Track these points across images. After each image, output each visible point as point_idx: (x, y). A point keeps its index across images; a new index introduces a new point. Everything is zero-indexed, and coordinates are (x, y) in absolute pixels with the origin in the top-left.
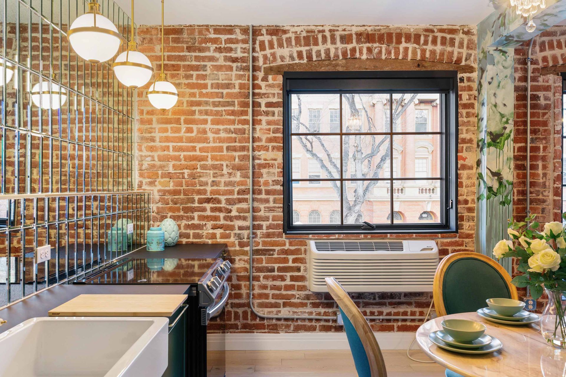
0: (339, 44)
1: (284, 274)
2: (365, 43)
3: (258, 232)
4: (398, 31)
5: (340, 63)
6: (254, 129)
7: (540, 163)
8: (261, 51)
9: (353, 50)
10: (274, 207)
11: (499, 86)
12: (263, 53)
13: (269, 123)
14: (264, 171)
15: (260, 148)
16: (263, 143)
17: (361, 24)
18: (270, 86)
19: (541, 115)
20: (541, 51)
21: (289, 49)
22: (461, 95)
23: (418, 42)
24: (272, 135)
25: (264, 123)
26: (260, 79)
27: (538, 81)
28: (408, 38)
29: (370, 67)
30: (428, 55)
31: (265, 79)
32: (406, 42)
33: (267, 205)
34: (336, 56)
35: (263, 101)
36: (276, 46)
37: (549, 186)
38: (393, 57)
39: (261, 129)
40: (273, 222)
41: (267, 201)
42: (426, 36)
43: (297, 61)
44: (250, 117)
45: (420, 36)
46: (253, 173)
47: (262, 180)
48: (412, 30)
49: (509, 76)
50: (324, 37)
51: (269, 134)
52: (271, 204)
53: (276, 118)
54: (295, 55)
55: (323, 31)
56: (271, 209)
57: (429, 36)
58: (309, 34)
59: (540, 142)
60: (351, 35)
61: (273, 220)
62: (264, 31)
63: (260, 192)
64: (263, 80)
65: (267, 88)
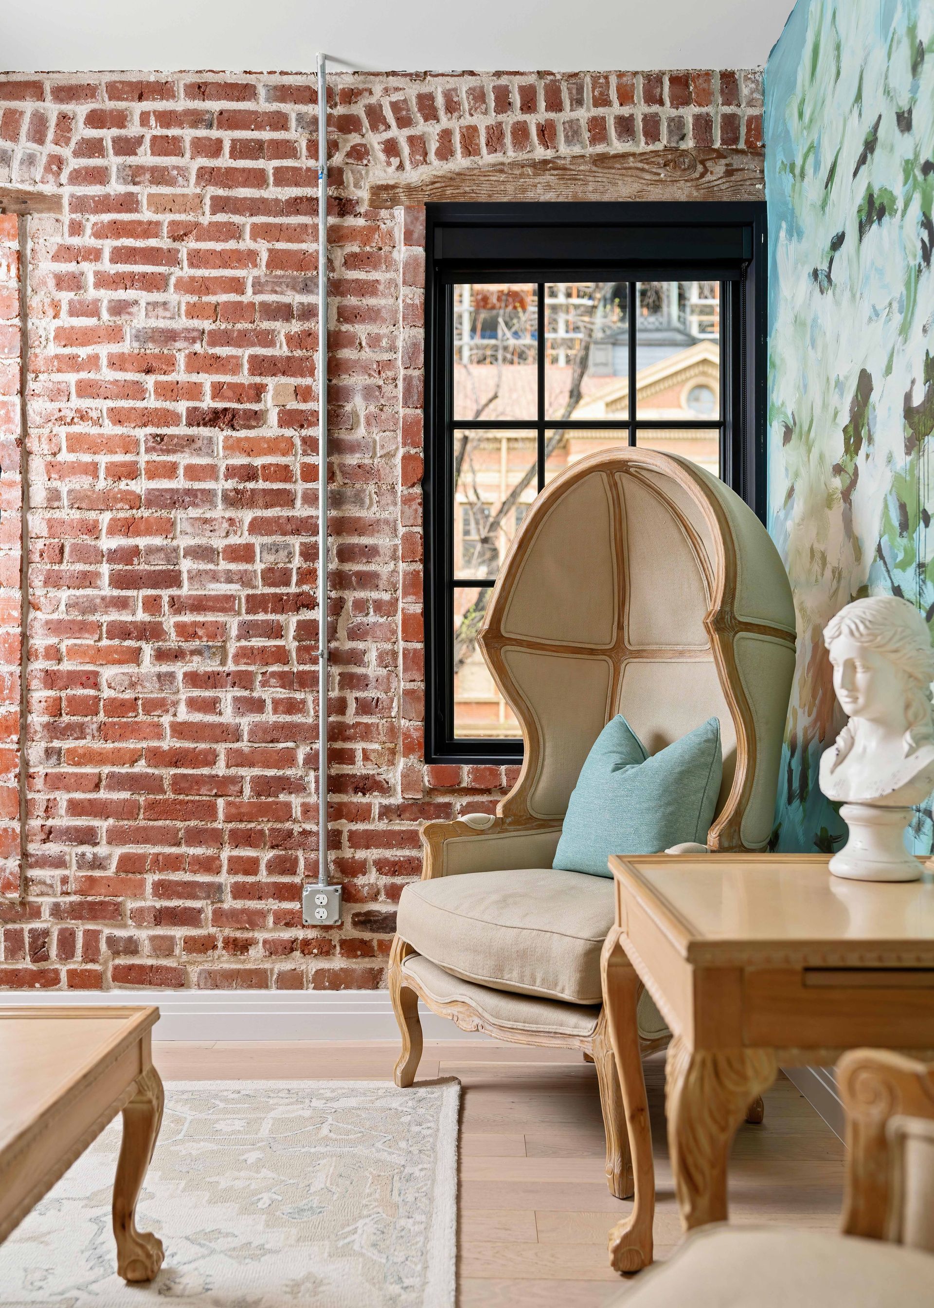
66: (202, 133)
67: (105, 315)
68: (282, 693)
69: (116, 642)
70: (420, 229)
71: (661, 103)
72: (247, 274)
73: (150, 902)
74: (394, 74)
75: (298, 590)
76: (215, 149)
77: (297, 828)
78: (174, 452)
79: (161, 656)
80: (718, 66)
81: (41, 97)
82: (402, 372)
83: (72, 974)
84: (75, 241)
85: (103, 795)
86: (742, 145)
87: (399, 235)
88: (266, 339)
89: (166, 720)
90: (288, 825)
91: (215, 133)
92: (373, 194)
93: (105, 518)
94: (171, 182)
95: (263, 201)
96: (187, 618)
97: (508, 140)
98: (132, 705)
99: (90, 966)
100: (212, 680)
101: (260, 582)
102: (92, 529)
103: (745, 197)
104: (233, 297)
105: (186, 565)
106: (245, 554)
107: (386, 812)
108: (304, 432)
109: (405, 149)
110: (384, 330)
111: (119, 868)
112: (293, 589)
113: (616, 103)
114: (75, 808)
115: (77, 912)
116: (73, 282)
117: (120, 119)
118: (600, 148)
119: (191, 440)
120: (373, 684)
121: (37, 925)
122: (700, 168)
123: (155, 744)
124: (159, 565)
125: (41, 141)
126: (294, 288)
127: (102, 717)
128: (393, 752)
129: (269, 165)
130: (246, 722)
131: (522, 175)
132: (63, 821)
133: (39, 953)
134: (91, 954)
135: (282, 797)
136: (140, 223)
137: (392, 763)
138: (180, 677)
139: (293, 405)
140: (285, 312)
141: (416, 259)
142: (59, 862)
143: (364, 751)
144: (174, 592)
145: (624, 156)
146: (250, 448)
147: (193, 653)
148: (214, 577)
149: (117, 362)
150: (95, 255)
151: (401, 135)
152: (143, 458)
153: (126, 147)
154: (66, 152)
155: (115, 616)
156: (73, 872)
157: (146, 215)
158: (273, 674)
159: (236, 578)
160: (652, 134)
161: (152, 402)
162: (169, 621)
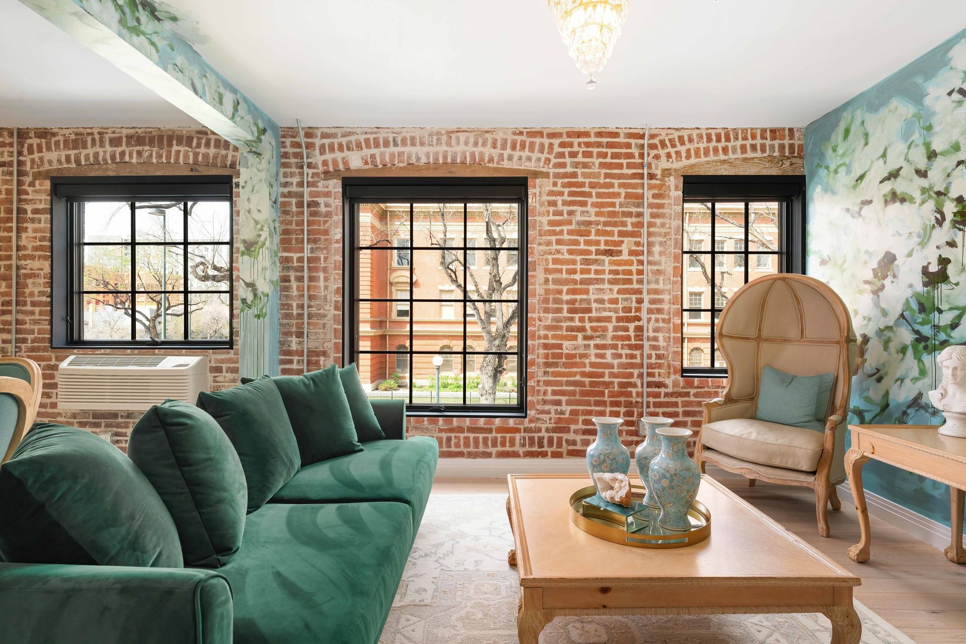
0: (108, 148)
1: (50, 391)
2: (136, 146)
3: (23, 346)
4: (170, 133)
5: (111, 167)
6: (18, 237)
7: (321, 275)
8: (29, 154)
9: (123, 154)
10: (40, 320)
11: (253, 190)
12: (31, 157)
13: (35, 231)
14: (29, 281)
15: (26, 257)
16: (29, 252)
17: (131, 126)
18: (36, 191)
19: (322, 222)
20: (321, 154)
21: (57, 153)
22: (236, 201)
23: (190, 146)
24: (39, 243)
25: (30, 230)
26: (27, 185)
27: (317, 187)
28: (180, 142)
29: (141, 172)
30: (200, 158)
31: (32, 184)
32: (177, 145)
33: (33, 317)
34: (105, 160)
35: (29, 208)
36: (44, 150)
37: (331, 299)
38: (165, 161)
39: (27, 237)
40: (39, 336)
41: (32, 313)
42: (199, 139)
43: (66, 166)
44: (14, 225)
45: (193, 138)
46: (17, 283)
47: (27, 291)
48: (184, 132)
49: (263, 179)
50: (93, 140)
51: (36, 242)
52: (37, 317)
53: (42, 225)
54: (63, 159)
55: (92, 134)
56: (36, 322)
57: (202, 138)
58: (78, 137)
59: (321, 253)
60: (120, 138)
61: (39, 334)
62: (32, 134)
63: (25, 304)
64: (30, 185)
65: (34, 194)
66: (600, 150)
67: (565, 215)
68: (628, 352)
69: (569, 333)
70: (681, 185)
71: (767, 139)
72: (617, 201)
73: (581, 426)
74: (669, 128)
75: (635, 315)
76: (605, 155)
77: (634, 401)
78: (590, 265)
79: (586, 338)
80: (787, 126)
81: (543, 137)
82: (673, 236)
83: (552, 452)
84: (555, 189)
85: (564, 388)
86: (796, 155)
87: (673, 187)
88: (624, 224)
89: (587, 361)
90: (631, 399)
91: (604, 150)
92: (662, 172)
93: (565, 288)
94: (589, 168)
95: (623, 174)
96: (594, 324)
97: (711, 152)
98: (574, 356)
99: (559, 450)
100: (604, 347)
101: (621, 312)
102: (560, 292)
103: (797, 174)
104: (611, 209)
105: (594, 305)
106: (614, 301)
107: (666, 395)
108: (638, 258)
109: (674, 155)
110: (667, 221)
111: (570, 415)
112: (633, 314)
113: (750, 139)
114: (554, 393)
115: (555, 430)
116: (553, 204)
117: (571, 145)
118: (745, 156)
119: (597, 260)
120: (661, 349)
121: (540, 435)
122: (781, 163)
123: (583, 369)
124: (584, 305)
125: (543, 153)
126: (634, 206)
127: (564, 360)
128: (669, 373)
129: (624, 161)
130: (616, 362)
131: (716, 165)
132: (549, 397)
133: (541, 445)
134: (560, 445)
135: (629, 389)
136: (578, 182)
137: (669, 377)
138: (592, 346)
139: (634, 248)
140: (630, 214)
141: (679, 195)
142: (549, 412)
143: (659, 373)
144: (590, 315)
145: (753, 158)
146: (619, 263)
147: (597, 337)
148: (604, 310)
149: (570, 232)
150: (561, 194)
151: (672, 151)
152: (579, 267)
153: (573, 155)
154: (551, 157)
155: (569, 324)
156: (553, 415)
157: (580, 179)
158: (626, 345)
159: (612, 310)
160: (763, 150)
161: (582, 247)
162: (588, 325)
